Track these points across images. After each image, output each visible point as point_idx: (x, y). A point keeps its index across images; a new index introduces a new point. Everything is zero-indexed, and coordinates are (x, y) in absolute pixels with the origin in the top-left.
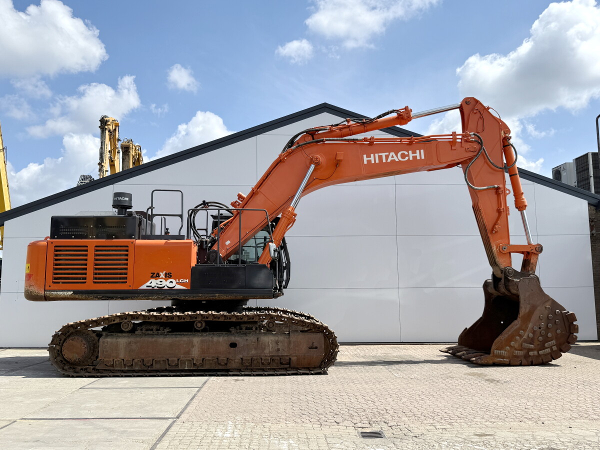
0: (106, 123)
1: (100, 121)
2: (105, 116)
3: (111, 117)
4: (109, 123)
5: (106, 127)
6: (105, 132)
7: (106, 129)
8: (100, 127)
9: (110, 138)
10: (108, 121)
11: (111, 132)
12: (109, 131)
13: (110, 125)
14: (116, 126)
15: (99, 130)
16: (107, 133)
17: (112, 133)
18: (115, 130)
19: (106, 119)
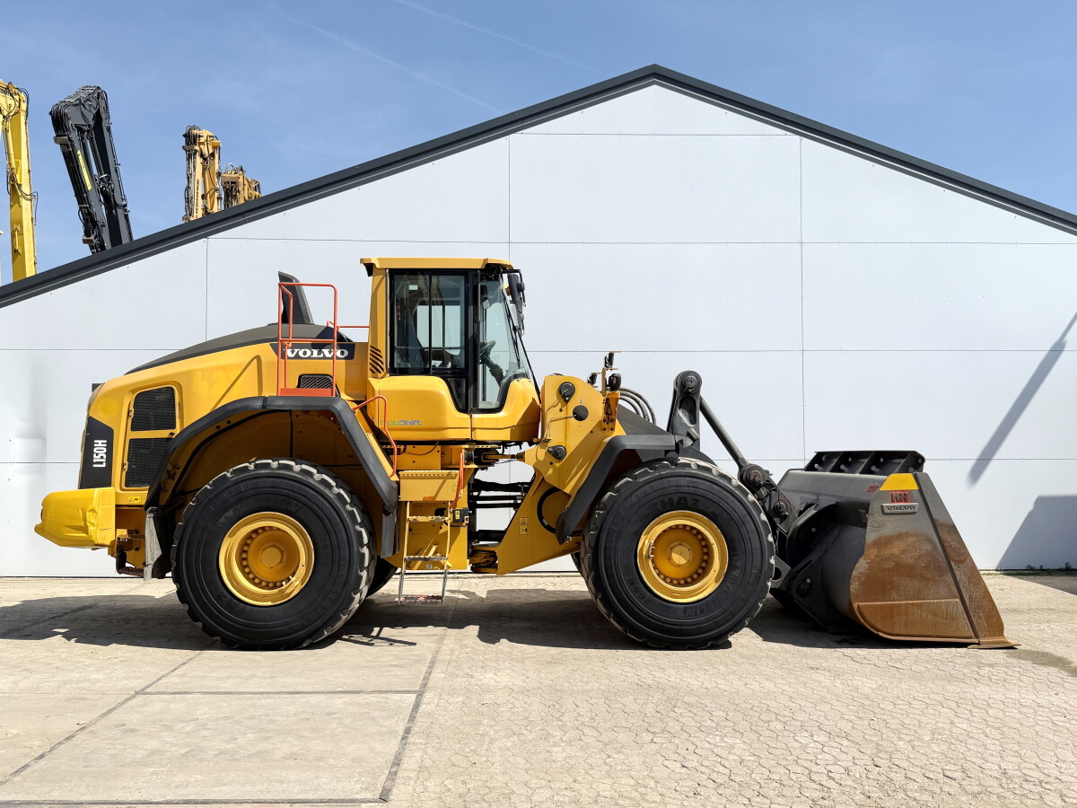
0: (195, 141)
1: (185, 136)
2: (194, 128)
4: (202, 140)
5: (197, 148)
6: (195, 158)
7: (196, 151)
8: (183, 147)
9: (204, 170)
10: (200, 136)
11: (205, 159)
12: (202, 155)
13: (203, 143)
14: (214, 148)
16: (199, 160)
17: (208, 160)
18: (212, 155)
19: (195, 132)
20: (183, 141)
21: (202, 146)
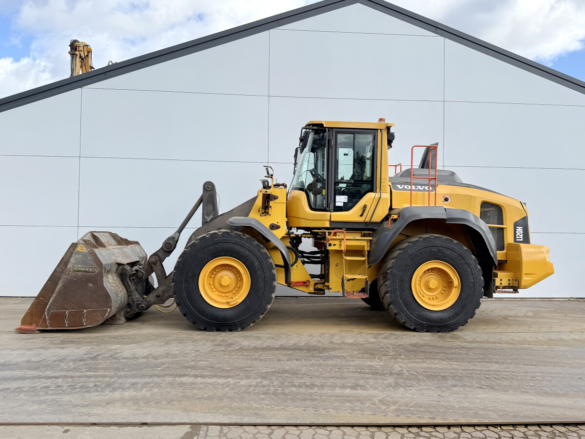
0: (76, 50)
1: (70, 46)
2: (75, 41)
4: (80, 48)
5: (77, 53)
6: (76, 59)
7: (77, 55)
8: (69, 53)
9: (82, 66)
10: (79, 46)
11: (82, 59)
12: (80, 57)
14: (88, 52)
15: (69, 57)
16: (78, 60)
17: (84, 60)
18: (87, 56)
19: (77, 43)
20: (69, 49)
21: (80, 52)
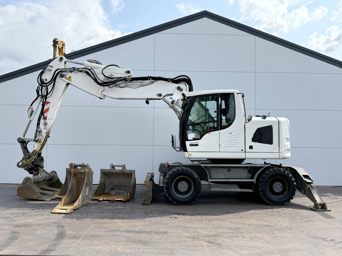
0: (56, 43)
1: (53, 41)
3: (59, 39)
6: (56, 49)
7: (56, 46)
8: (53, 45)
9: (59, 53)
10: (58, 42)
12: (59, 48)
13: (59, 44)
14: (63, 46)
17: (61, 50)
18: (62, 48)
19: (57, 40)
